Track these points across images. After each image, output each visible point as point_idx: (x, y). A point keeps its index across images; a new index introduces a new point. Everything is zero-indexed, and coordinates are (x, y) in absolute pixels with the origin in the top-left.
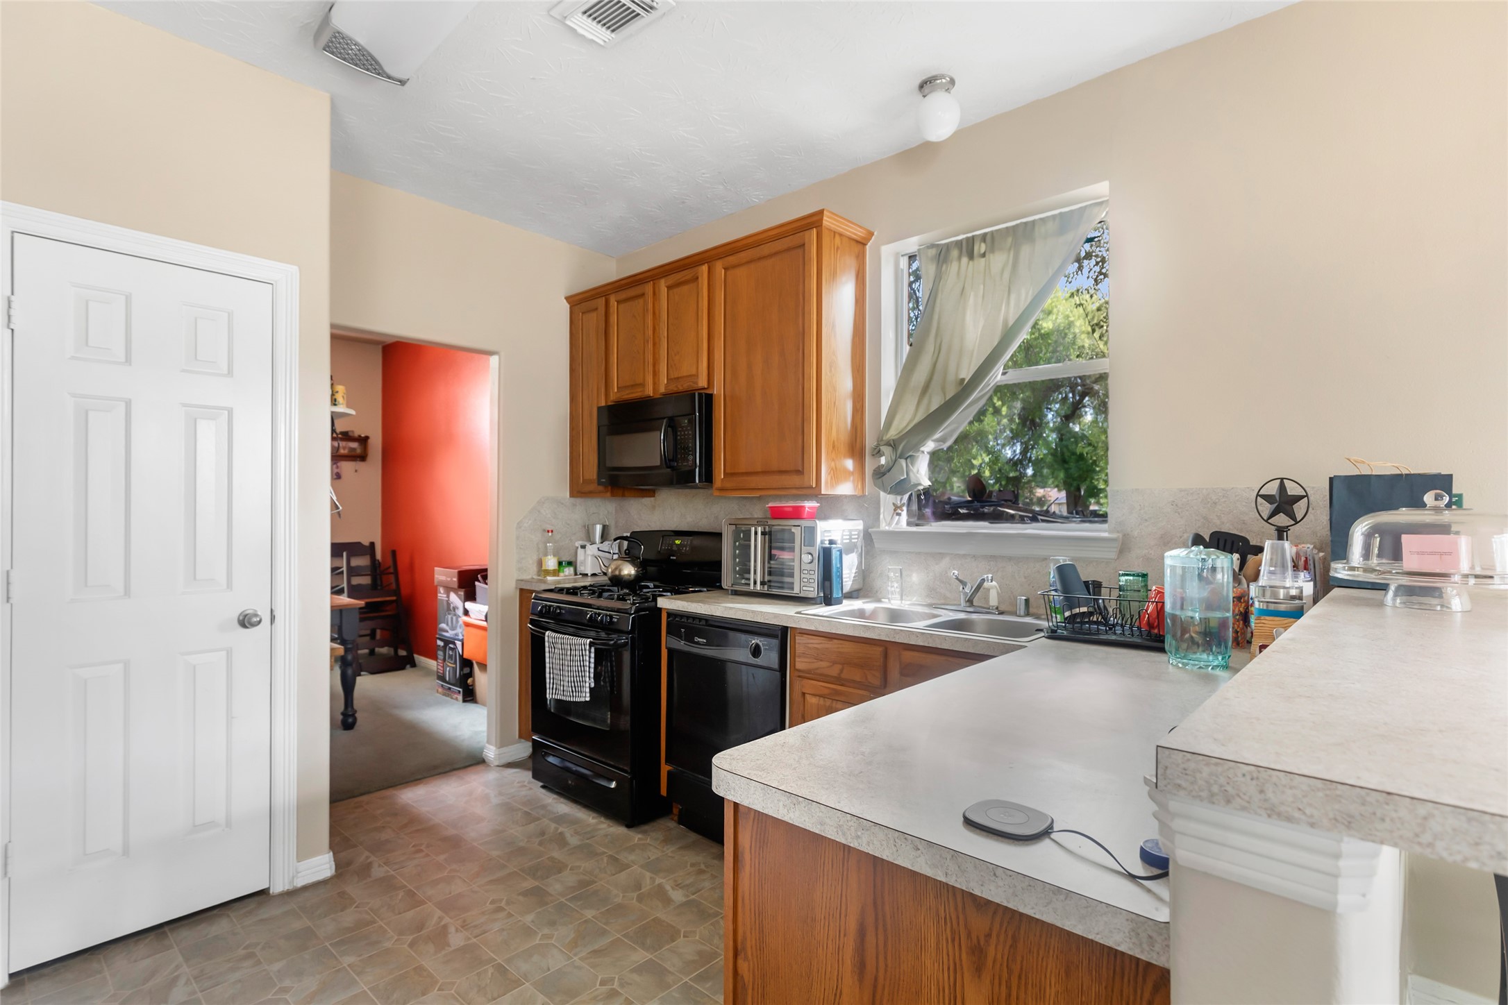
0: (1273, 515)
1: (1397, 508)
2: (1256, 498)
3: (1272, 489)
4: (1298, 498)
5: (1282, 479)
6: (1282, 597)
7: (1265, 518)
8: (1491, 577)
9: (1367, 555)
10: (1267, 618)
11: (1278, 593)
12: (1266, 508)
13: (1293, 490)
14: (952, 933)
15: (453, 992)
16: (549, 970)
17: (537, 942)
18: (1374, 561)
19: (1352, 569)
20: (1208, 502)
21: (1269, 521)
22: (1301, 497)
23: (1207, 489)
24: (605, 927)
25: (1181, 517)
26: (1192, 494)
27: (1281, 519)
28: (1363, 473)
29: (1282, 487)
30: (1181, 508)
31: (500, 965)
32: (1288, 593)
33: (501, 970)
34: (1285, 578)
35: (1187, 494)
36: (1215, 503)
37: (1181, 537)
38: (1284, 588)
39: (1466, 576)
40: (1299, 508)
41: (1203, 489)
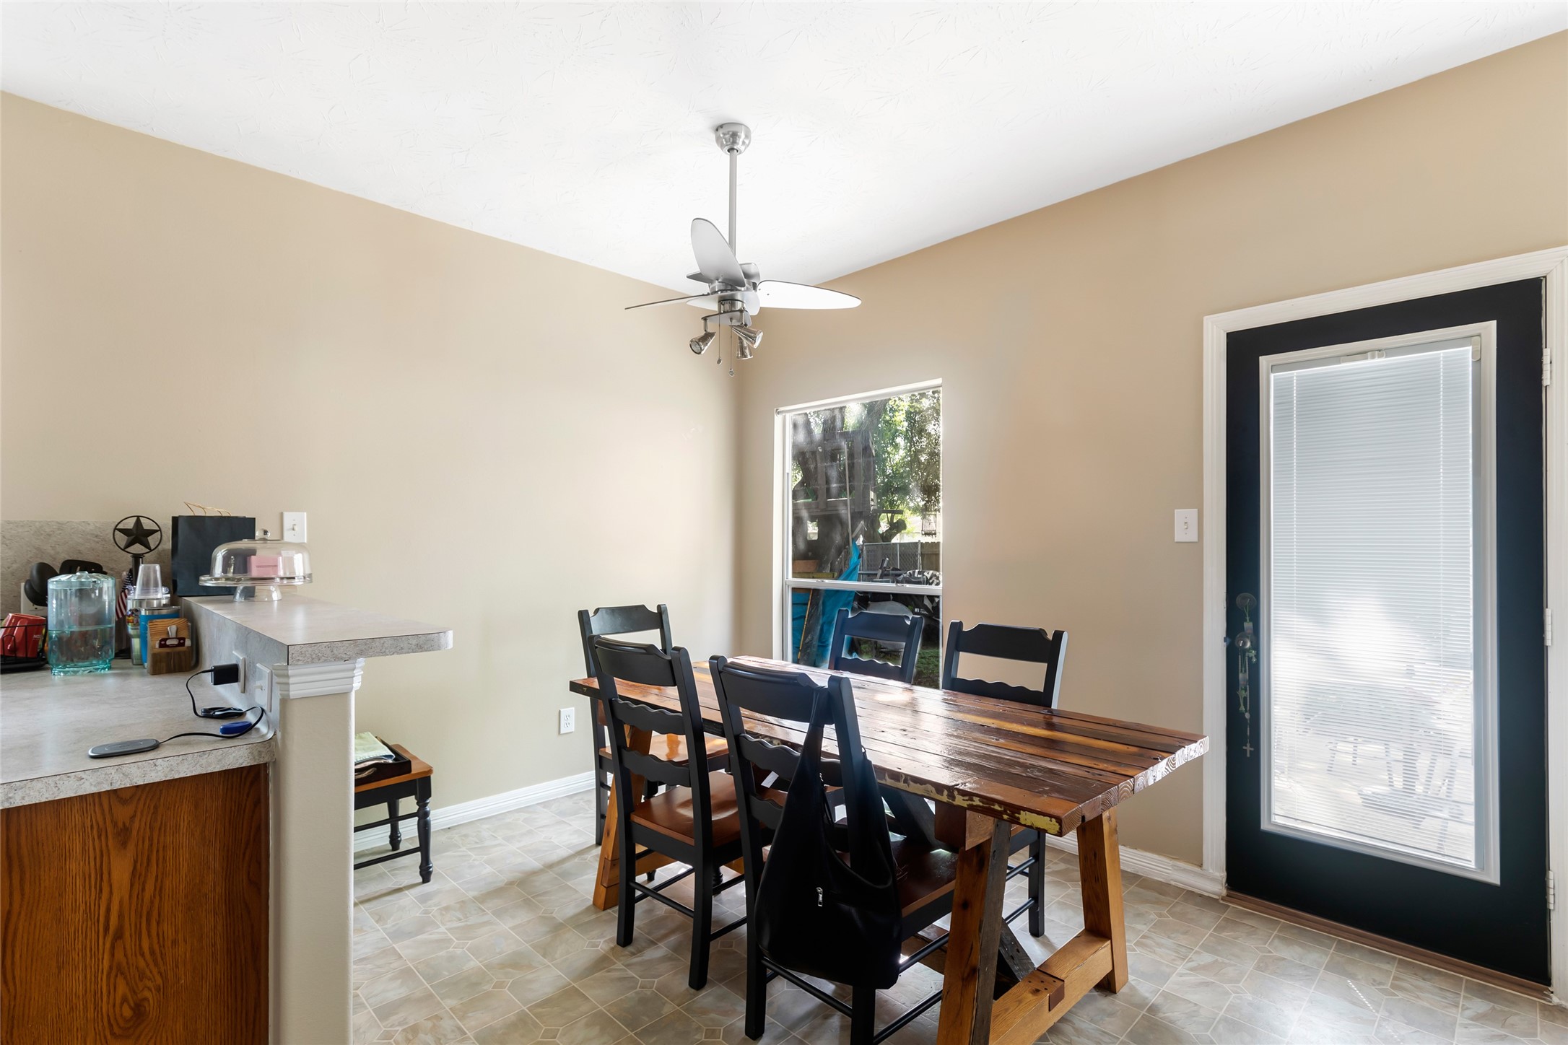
0: (129, 545)
1: (241, 540)
2: (114, 531)
3: (130, 524)
4: (152, 532)
5: (138, 517)
6: (155, 606)
7: (122, 547)
8: (294, 578)
9: (225, 570)
10: (158, 620)
11: (153, 603)
12: (122, 539)
13: (147, 525)
14: (98, 832)
18: (230, 575)
19: (217, 579)
20: (42, 534)
21: (126, 550)
22: (155, 531)
23: (40, 522)
25: (10, 549)
26: (22, 526)
27: (138, 548)
28: (196, 515)
29: (138, 523)
30: (9, 539)
32: (160, 603)
34: (157, 592)
35: (17, 526)
36: (49, 535)
37: (9, 568)
38: (157, 599)
39: (282, 578)
40: (152, 540)
41: (36, 522)
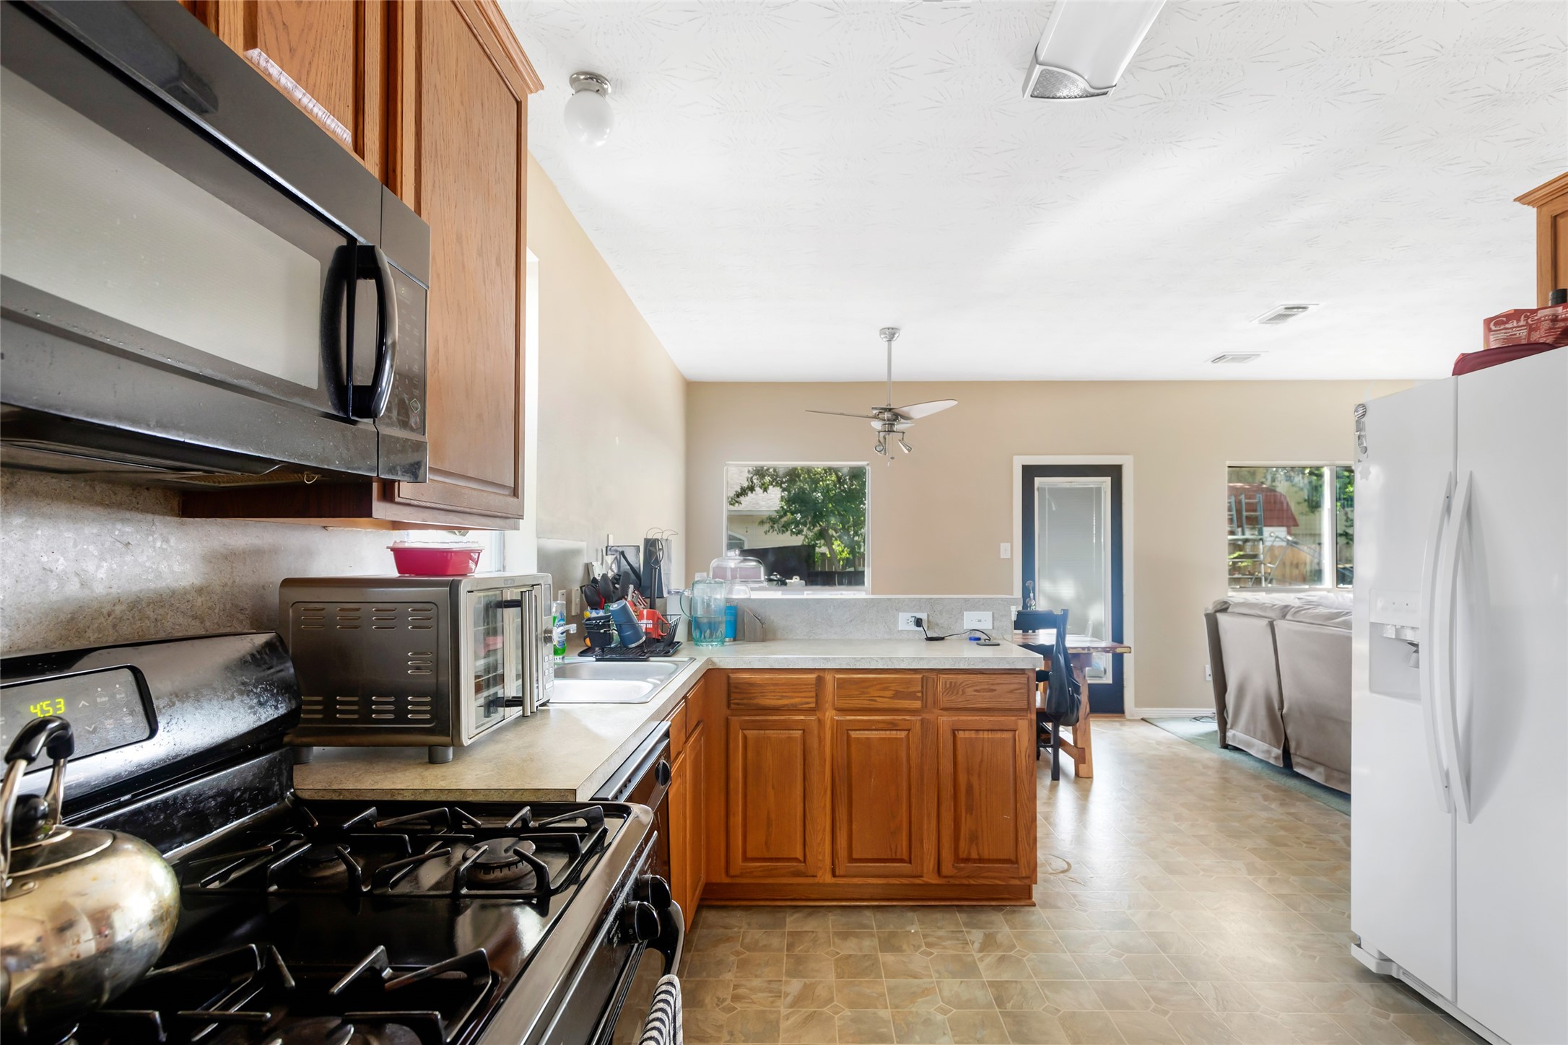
15: (1047, 1003)
16: (961, 982)
17: (955, 1010)
24: (886, 993)
31: (999, 1006)
33: (1000, 1001)
